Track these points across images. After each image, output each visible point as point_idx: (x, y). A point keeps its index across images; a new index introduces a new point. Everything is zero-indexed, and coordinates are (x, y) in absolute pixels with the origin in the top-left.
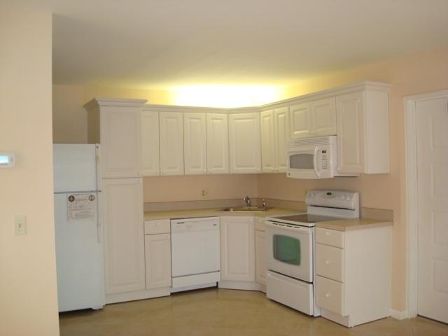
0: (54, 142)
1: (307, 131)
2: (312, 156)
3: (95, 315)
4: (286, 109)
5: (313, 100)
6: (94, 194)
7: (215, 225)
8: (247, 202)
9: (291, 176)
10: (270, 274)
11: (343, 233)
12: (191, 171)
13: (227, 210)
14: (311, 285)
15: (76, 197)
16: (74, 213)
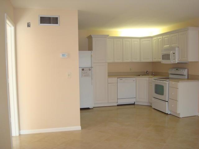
0: (79, 50)
1: (168, 46)
2: (170, 55)
3: (90, 110)
4: (161, 37)
5: (171, 34)
6: (91, 68)
7: (134, 81)
8: (147, 73)
9: (163, 63)
10: (153, 99)
11: (178, 83)
12: (125, 61)
13: (140, 75)
14: (167, 102)
15: (84, 69)
16: (84, 74)
